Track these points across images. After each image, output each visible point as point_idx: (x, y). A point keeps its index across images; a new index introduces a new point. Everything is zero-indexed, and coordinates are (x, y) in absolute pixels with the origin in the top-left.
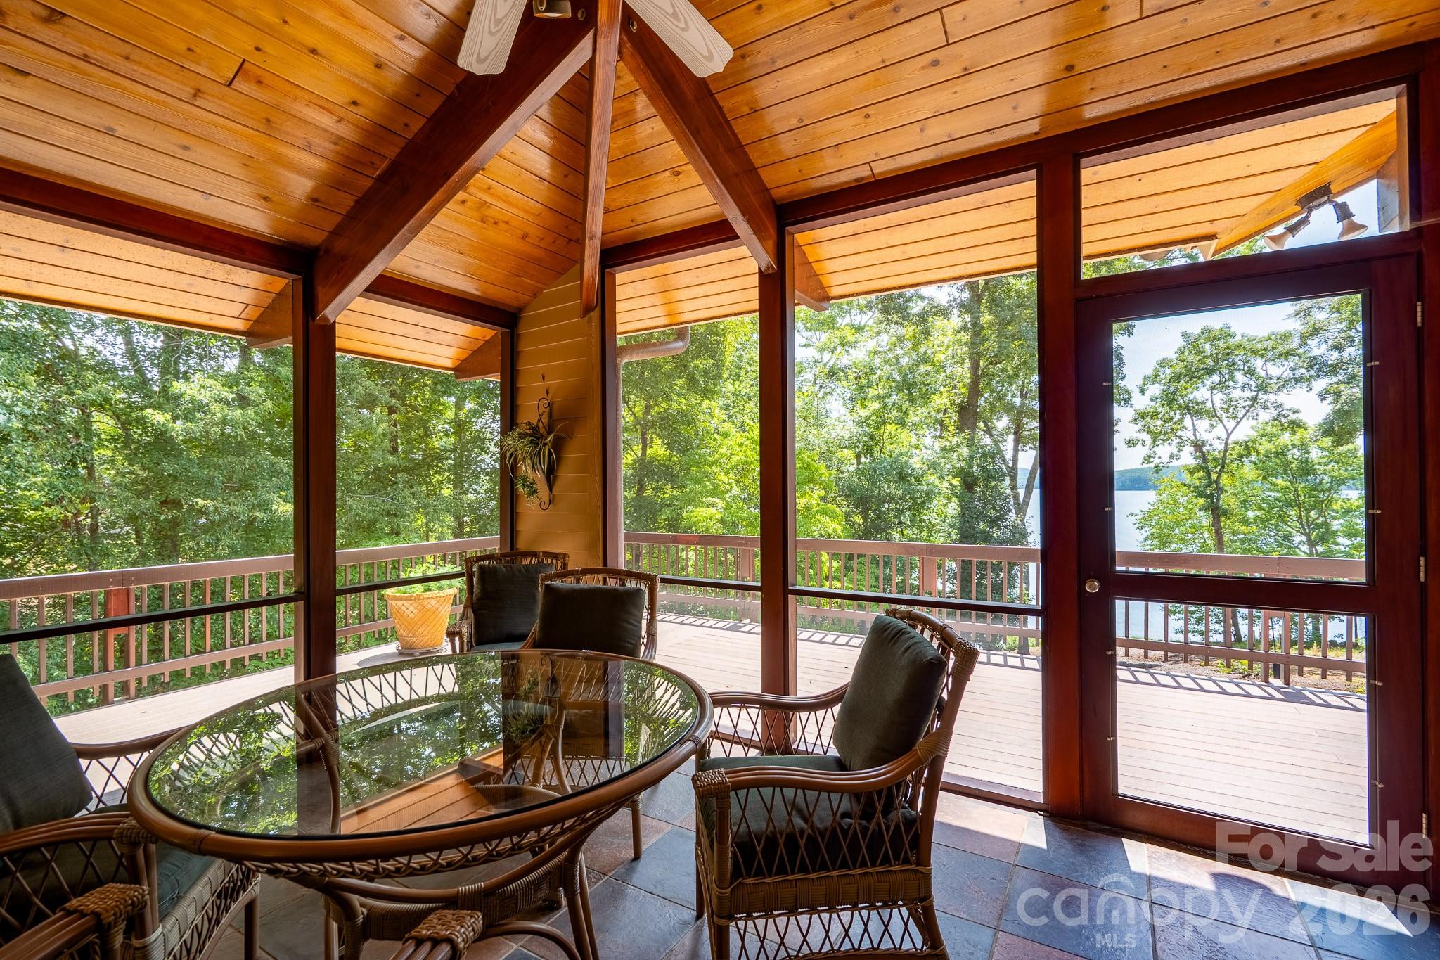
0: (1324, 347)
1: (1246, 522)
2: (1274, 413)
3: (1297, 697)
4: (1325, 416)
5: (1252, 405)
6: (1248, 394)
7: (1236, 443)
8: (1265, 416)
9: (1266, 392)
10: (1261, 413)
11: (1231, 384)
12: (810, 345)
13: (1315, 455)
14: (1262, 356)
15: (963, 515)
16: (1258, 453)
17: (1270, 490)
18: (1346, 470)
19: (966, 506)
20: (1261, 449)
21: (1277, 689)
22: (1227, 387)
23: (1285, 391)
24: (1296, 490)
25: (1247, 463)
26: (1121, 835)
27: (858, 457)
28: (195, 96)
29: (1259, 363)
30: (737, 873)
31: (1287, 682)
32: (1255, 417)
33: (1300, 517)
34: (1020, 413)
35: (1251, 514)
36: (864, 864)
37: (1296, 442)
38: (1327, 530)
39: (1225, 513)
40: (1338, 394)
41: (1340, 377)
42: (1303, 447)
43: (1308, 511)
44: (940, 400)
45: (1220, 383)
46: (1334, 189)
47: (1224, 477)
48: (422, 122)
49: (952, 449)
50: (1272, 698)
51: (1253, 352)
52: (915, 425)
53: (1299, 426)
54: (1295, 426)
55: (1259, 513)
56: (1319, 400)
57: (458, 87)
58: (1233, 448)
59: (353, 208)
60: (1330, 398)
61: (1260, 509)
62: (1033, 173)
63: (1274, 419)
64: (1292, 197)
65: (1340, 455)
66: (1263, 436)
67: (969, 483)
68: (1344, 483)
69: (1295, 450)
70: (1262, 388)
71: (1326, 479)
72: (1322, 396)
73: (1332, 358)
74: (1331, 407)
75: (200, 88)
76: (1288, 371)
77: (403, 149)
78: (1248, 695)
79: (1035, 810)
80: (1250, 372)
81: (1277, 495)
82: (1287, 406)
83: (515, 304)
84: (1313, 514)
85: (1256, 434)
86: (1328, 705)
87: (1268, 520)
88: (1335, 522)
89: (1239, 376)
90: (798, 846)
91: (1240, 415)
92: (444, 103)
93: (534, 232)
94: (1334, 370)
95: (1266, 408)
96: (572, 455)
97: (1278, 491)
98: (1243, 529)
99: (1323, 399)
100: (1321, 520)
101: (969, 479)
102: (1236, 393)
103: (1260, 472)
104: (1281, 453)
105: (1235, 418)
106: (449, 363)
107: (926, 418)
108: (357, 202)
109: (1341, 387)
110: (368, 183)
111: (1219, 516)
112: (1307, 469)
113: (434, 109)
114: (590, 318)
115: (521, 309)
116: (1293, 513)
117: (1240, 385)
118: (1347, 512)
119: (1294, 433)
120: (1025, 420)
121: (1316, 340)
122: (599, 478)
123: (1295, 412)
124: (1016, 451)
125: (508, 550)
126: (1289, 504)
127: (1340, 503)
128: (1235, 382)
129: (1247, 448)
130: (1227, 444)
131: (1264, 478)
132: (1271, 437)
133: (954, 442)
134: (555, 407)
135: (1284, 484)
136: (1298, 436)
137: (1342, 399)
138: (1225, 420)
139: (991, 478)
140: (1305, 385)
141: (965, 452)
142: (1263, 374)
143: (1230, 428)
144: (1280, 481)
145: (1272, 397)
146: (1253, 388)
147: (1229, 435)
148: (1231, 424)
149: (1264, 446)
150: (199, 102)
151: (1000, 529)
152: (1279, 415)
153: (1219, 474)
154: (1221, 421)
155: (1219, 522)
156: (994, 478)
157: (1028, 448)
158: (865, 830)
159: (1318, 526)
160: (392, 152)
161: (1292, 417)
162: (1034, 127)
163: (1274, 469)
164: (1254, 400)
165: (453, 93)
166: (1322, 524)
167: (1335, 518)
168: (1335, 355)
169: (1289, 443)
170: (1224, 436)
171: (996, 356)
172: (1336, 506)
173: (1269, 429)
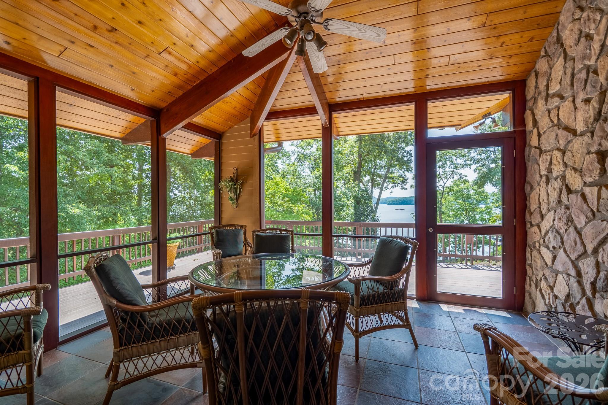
0: (475, 153)
1: (449, 216)
2: (459, 176)
3: (476, 268)
4: (475, 178)
5: (452, 174)
6: (451, 170)
7: (447, 187)
8: (456, 178)
9: (457, 169)
10: (455, 177)
11: (445, 166)
12: (293, 145)
13: (471, 192)
14: (456, 156)
15: (356, 214)
16: (454, 191)
17: (457, 205)
18: (481, 197)
19: (356, 210)
20: (455, 190)
21: (470, 266)
22: (444, 167)
23: (462, 169)
24: (465, 205)
25: (450, 195)
26: (438, 303)
27: (315, 190)
28: (146, 57)
29: (454, 158)
30: (361, 305)
31: (472, 264)
32: (453, 178)
33: (467, 214)
34: (373, 175)
35: (451, 213)
36: (391, 302)
37: (465, 187)
38: (475, 219)
39: (443, 213)
40: (480, 170)
41: (480, 164)
42: (468, 189)
43: (469, 212)
44: (347, 169)
45: (442, 165)
46: (491, 113)
47: (443, 199)
48: (217, 69)
49: (352, 188)
50: (469, 269)
51: (453, 154)
52: (338, 178)
53: (467, 182)
54: (466, 181)
55: (454, 213)
56: (474, 172)
57: (233, 59)
58: (446, 189)
59: (181, 96)
60: (477, 172)
61: (454, 211)
62: (414, 103)
63: (459, 179)
64: (481, 115)
65: (479, 192)
66: (455, 185)
67: (358, 201)
68: (480, 202)
69: (465, 190)
70: (456, 167)
71: (475, 201)
72: (475, 171)
73: (478, 157)
74: (477, 175)
75: (150, 54)
76: (463, 162)
77: (207, 77)
78: (462, 268)
79: (414, 299)
80: (451, 162)
81: (459, 206)
82: (463, 174)
83: (222, 131)
84: (471, 213)
85: (453, 184)
86: (484, 270)
87: (456, 215)
88: (477, 216)
89: (448, 163)
90: (375, 297)
91: (448, 177)
92: (227, 64)
93: (238, 106)
94: (478, 162)
95: (457, 175)
96: (247, 188)
97: (460, 205)
98: (449, 219)
99: (475, 172)
100: (473, 215)
101: (358, 200)
102: (447, 169)
103: (454, 198)
104: (460, 191)
105: (446, 178)
106: (188, 152)
107: (342, 176)
108: (184, 94)
109: (481, 168)
110: (190, 87)
111: (441, 214)
112: (469, 197)
113: (222, 65)
114: (255, 138)
115: (223, 133)
116: (464, 213)
117: (448, 166)
118: (481, 212)
119: (465, 184)
120: (375, 177)
121: (473, 151)
122: (258, 197)
123: (466, 176)
124: (372, 189)
125: (218, 225)
126: (463, 210)
127: (479, 209)
128: (447, 165)
129: (450, 189)
130: (444, 188)
131: (455, 200)
132: (458, 185)
133: (352, 186)
134: (239, 170)
135: (461, 202)
136: (466, 185)
137: (481, 172)
138: (443, 179)
139: (366, 199)
140: (469, 167)
141: (357, 189)
142: (456, 162)
143: (445, 182)
144: (460, 201)
145: (458, 171)
146: (452, 167)
147: (444, 184)
148: (445, 180)
149: (456, 189)
150: (147, 59)
151: (369, 219)
152: (460, 177)
153: (441, 199)
154: (442, 179)
155: (441, 216)
156: (367, 199)
157: (376, 188)
158: (391, 292)
159: (472, 217)
160: (202, 78)
161: (465, 178)
162: (413, 90)
163: (458, 197)
164: (453, 171)
165: (231, 61)
166: (473, 217)
167: (477, 214)
168: (479, 156)
169: (463, 188)
170: (443, 185)
171: (368, 152)
172: (478, 210)
173: (457, 182)
